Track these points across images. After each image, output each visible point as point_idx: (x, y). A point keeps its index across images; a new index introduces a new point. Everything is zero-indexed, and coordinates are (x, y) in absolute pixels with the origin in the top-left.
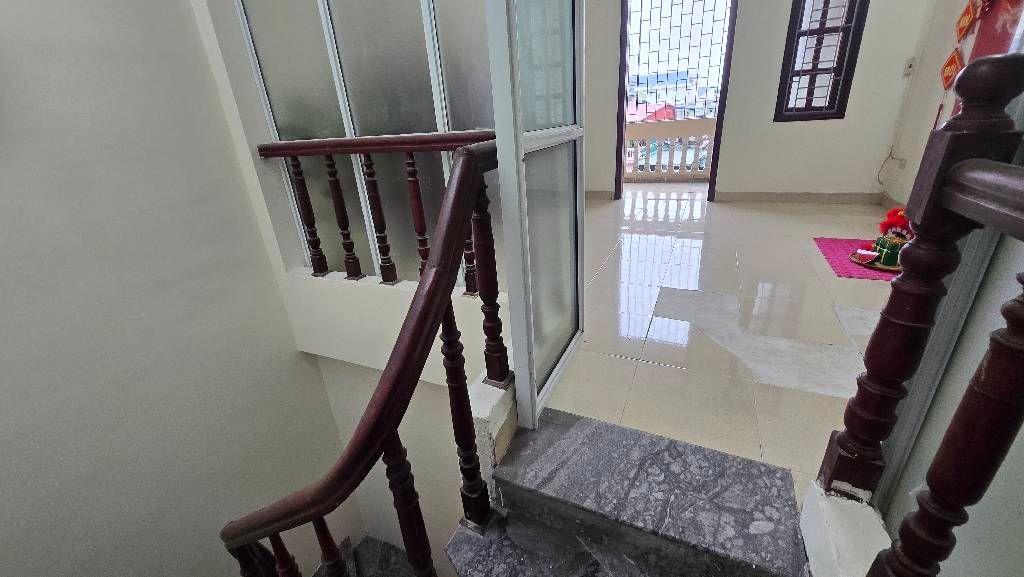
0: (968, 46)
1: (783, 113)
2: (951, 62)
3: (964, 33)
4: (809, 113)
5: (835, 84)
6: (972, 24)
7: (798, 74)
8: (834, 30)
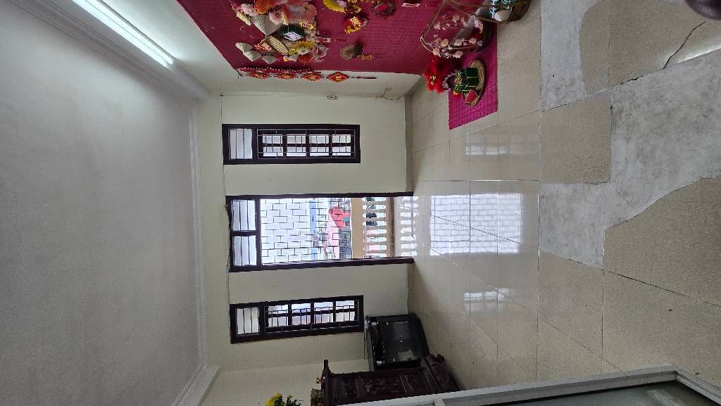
0: (326, 73)
1: (355, 158)
2: (334, 79)
3: (319, 76)
4: (355, 144)
5: (339, 133)
6: (314, 74)
7: (331, 154)
8: (307, 139)
